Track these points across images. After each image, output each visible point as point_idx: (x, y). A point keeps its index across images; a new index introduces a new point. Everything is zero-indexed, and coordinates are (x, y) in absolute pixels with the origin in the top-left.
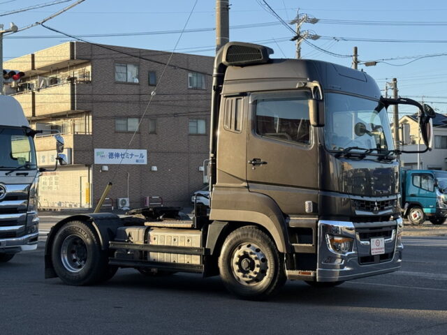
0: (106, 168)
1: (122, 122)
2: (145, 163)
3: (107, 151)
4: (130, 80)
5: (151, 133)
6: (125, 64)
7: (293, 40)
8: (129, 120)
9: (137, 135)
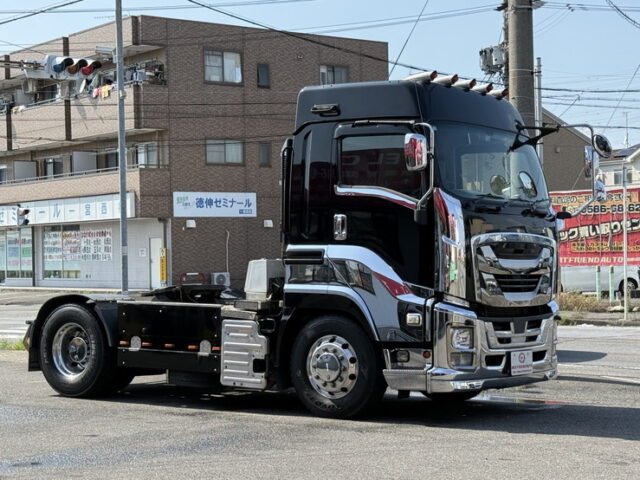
0: (192, 224)
1: (218, 148)
2: (254, 214)
3: (193, 196)
4: (228, 79)
5: (261, 166)
6: (221, 51)
8: (228, 143)
9: (241, 169)
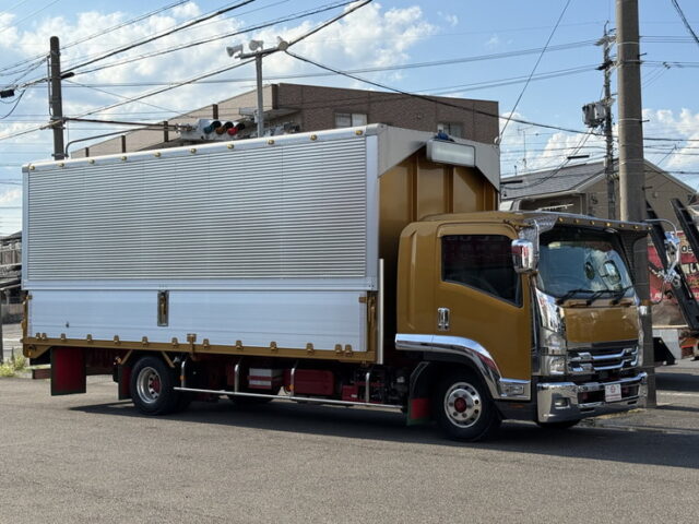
6: (349, 113)
7: (600, 68)
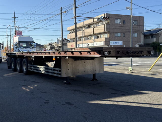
0: (113, 46)
1: (117, 34)
2: (122, 45)
3: (113, 42)
4: (119, 23)
5: (124, 37)
6: (117, 19)
8: (118, 33)
9: (120, 37)
